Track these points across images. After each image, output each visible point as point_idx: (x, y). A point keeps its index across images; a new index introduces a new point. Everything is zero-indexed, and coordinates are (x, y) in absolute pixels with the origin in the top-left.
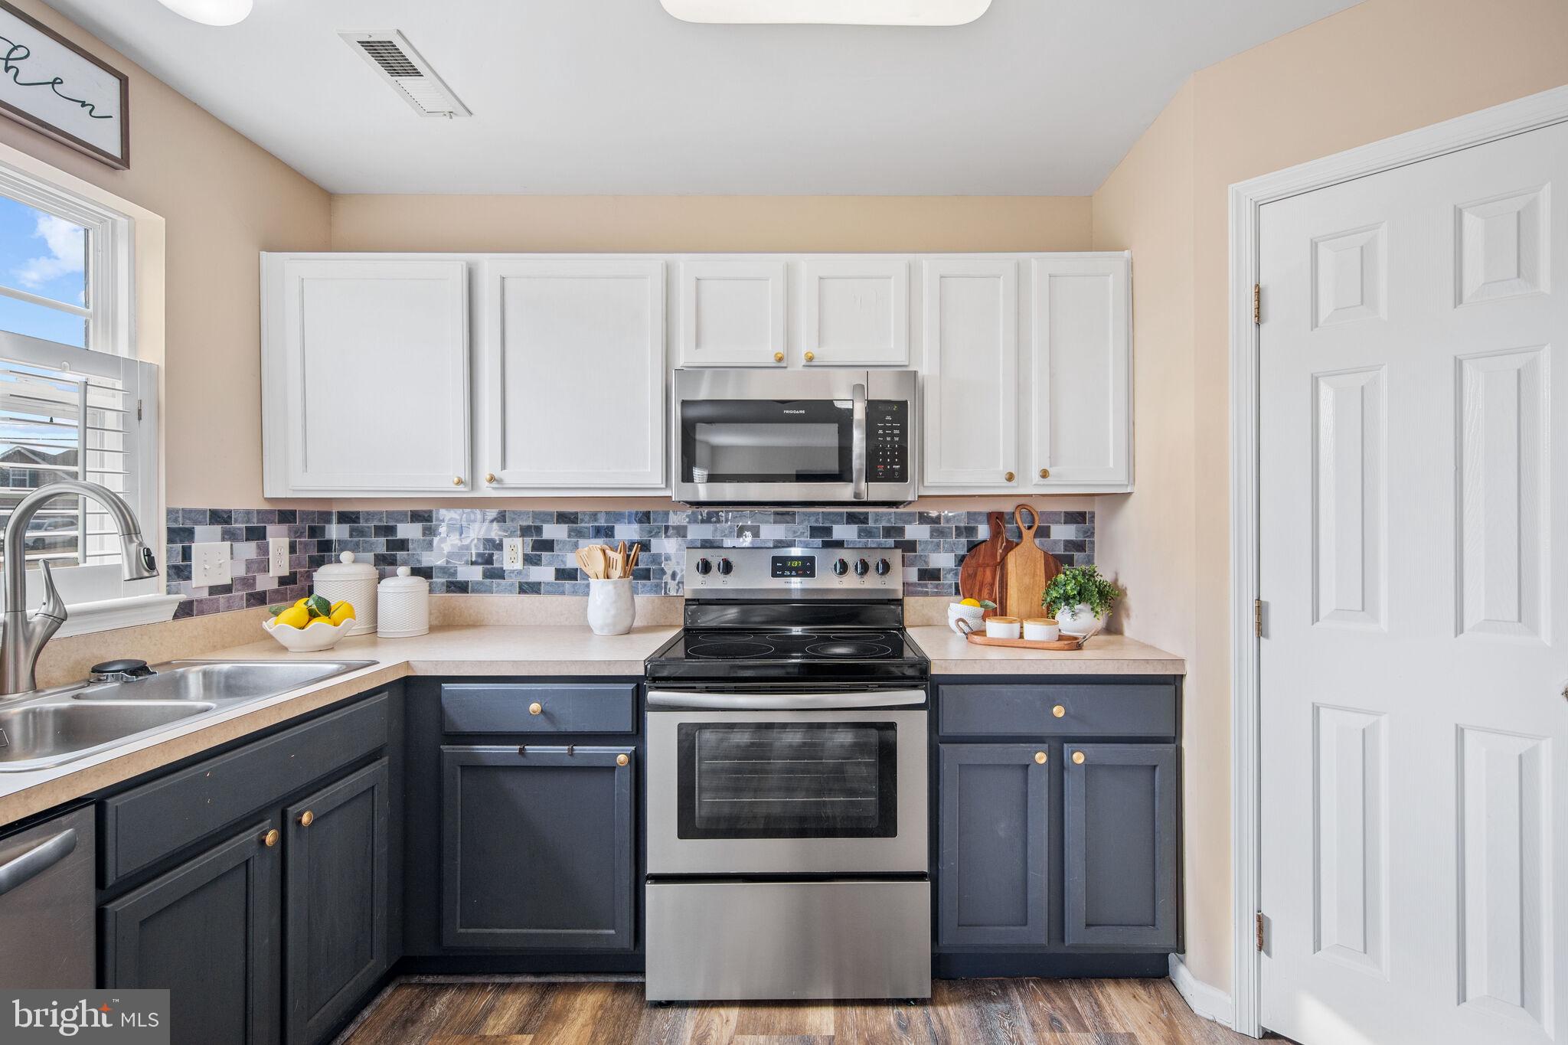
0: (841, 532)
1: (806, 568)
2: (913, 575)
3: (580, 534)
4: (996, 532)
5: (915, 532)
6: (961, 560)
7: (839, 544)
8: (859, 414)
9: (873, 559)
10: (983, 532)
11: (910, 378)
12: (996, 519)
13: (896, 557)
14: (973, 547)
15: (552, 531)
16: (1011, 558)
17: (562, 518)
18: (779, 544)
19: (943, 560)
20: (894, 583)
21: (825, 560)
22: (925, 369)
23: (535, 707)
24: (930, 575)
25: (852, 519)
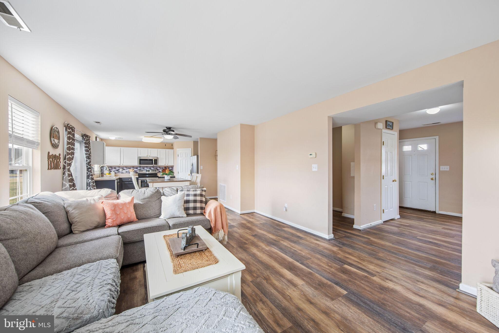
0: (152, 168)
1: (149, 171)
2: (158, 172)
3: (127, 168)
4: (165, 168)
5: (158, 168)
6: (162, 170)
7: (152, 169)
8: (153, 160)
9: (155, 170)
10: (164, 168)
11: (158, 158)
12: (165, 167)
13: (157, 170)
14: (163, 169)
15: (124, 168)
16: (166, 170)
17: (126, 167)
18: (146, 169)
19: (161, 170)
20: (156, 172)
21: (150, 170)
22: (159, 157)
23: (130, 180)
24: (159, 171)
25: (153, 167)
